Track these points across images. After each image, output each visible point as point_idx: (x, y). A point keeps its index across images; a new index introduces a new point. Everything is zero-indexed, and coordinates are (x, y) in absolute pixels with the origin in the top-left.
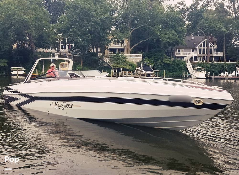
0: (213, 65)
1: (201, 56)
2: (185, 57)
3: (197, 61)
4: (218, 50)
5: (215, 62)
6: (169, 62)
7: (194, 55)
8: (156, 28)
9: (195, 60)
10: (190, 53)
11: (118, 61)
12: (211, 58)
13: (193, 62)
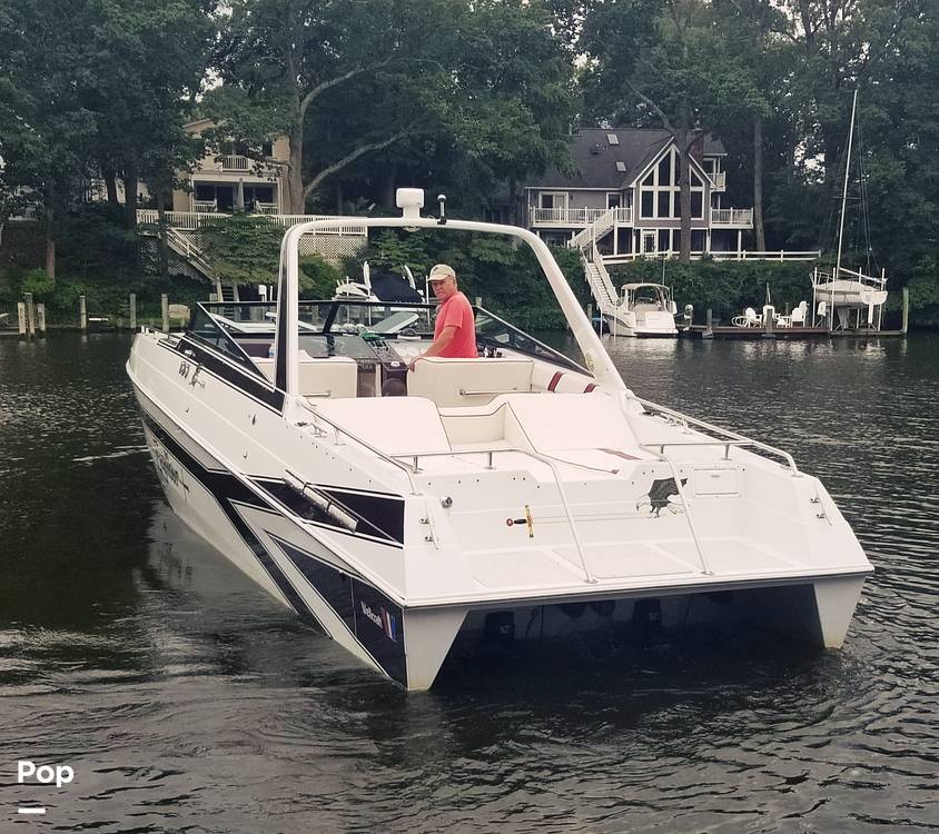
0: (706, 270)
1: (650, 227)
2: (578, 231)
3: (634, 254)
4: (729, 200)
5: (719, 256)
6: (500, 259)
7: (618, 224)
8: (429, 84)
9: (624, 247)
10: (598, 215)
11: (243, 249)
12: (697, 239)
13: (616, 258)
